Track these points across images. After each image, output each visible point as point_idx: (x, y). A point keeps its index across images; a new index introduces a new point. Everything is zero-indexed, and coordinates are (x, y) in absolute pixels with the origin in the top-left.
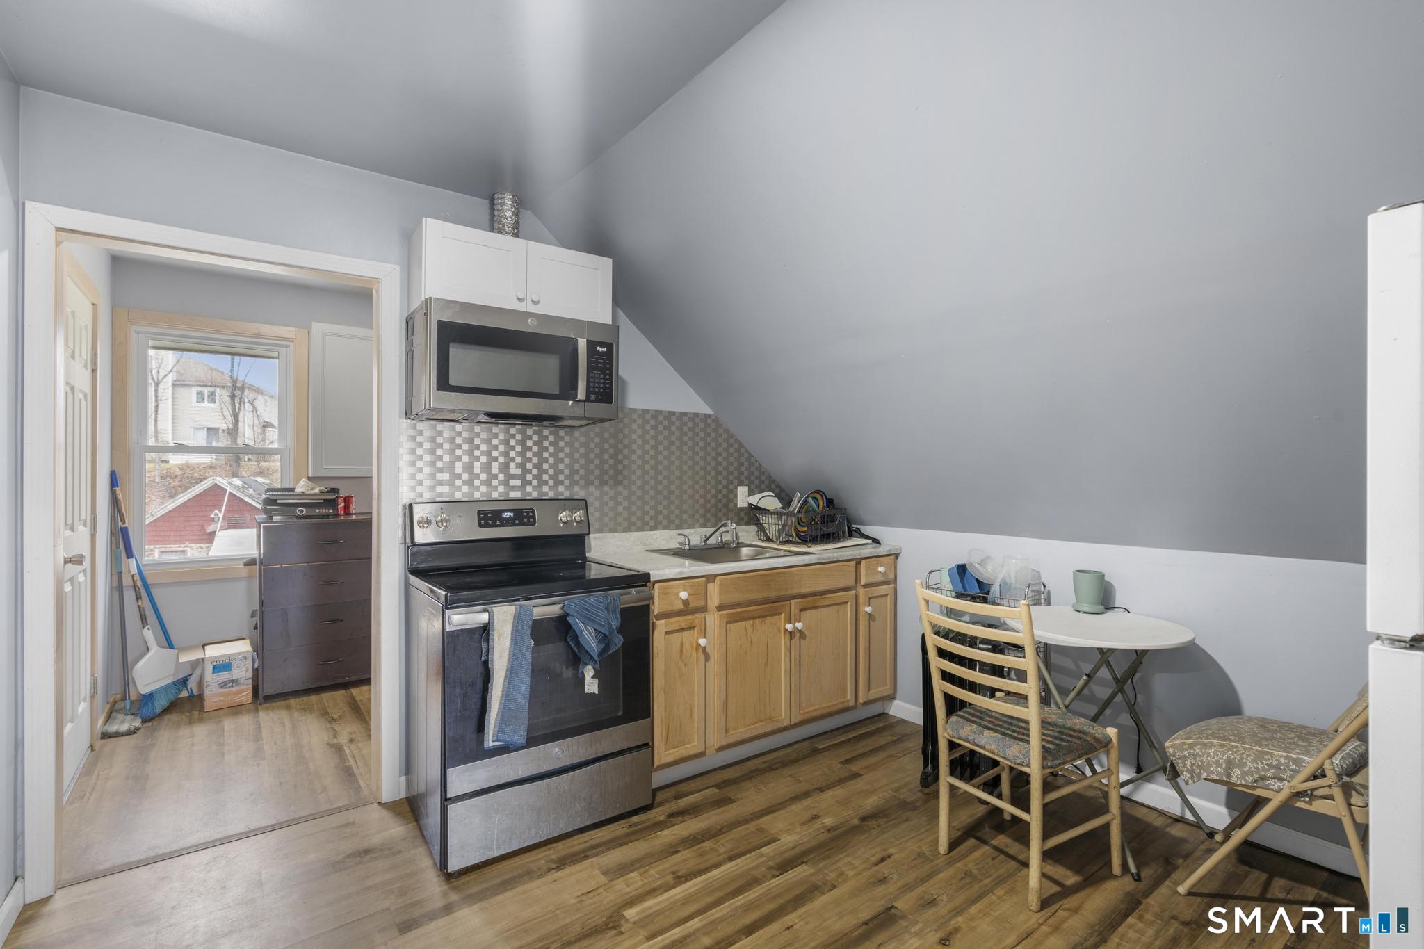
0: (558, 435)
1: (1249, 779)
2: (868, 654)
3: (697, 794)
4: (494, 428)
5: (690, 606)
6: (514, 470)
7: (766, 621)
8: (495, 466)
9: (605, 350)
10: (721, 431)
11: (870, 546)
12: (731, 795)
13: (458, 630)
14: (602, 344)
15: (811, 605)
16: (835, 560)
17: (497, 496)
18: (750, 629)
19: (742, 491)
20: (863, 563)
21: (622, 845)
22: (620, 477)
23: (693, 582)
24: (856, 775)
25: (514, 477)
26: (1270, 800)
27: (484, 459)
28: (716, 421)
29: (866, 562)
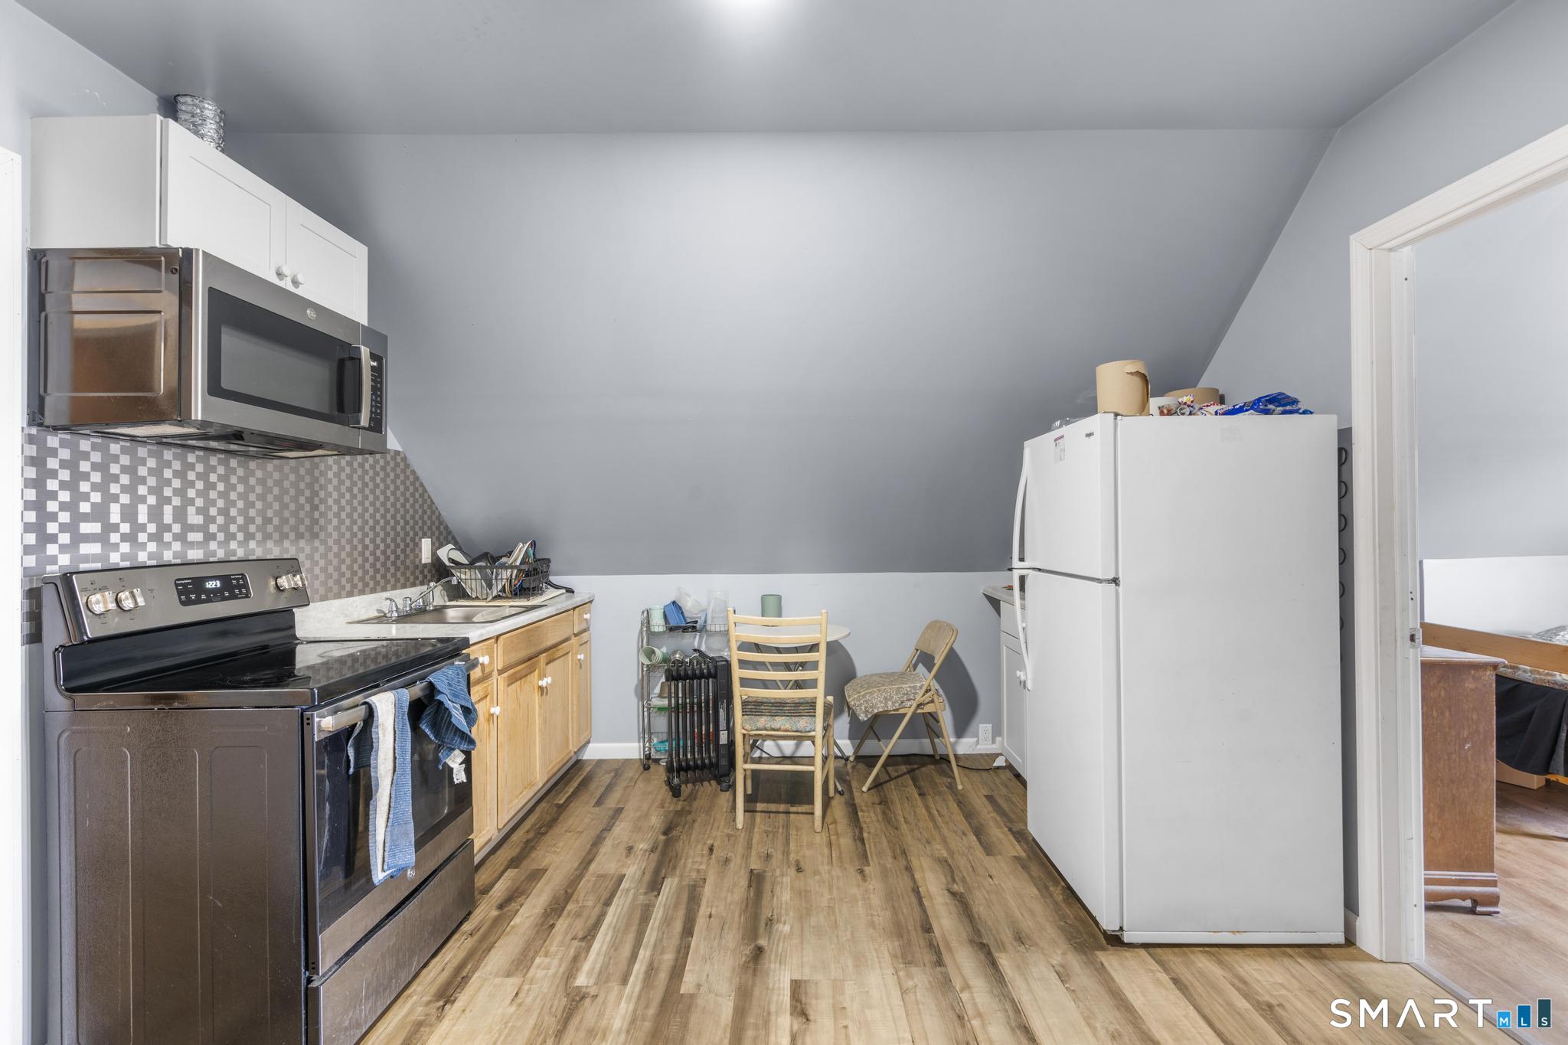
0: (248, 468)
1: (897, 705)
2: (579, 702)
3: (500, 882)
4: (165, 451)
5: (486, 672)
6: (194, 519)
7: (527, 680)
8: (168, 511)
9: (377, 364)
10: (408, 472)
11: (564, 596)
12: (534, 866)
14: (374, 357)
15: (551, 658)
16: (565, 609)
17: (171, 558)
18: (518, 690)
19: (426, 544)
21: (489, 951)
22: (316, 529)
23: (487, 645)
24: (619, 811)
25: (193, 528)
26: (906, 714)
27: (152, 500)
28: (404, 459)
29: (578, 611)
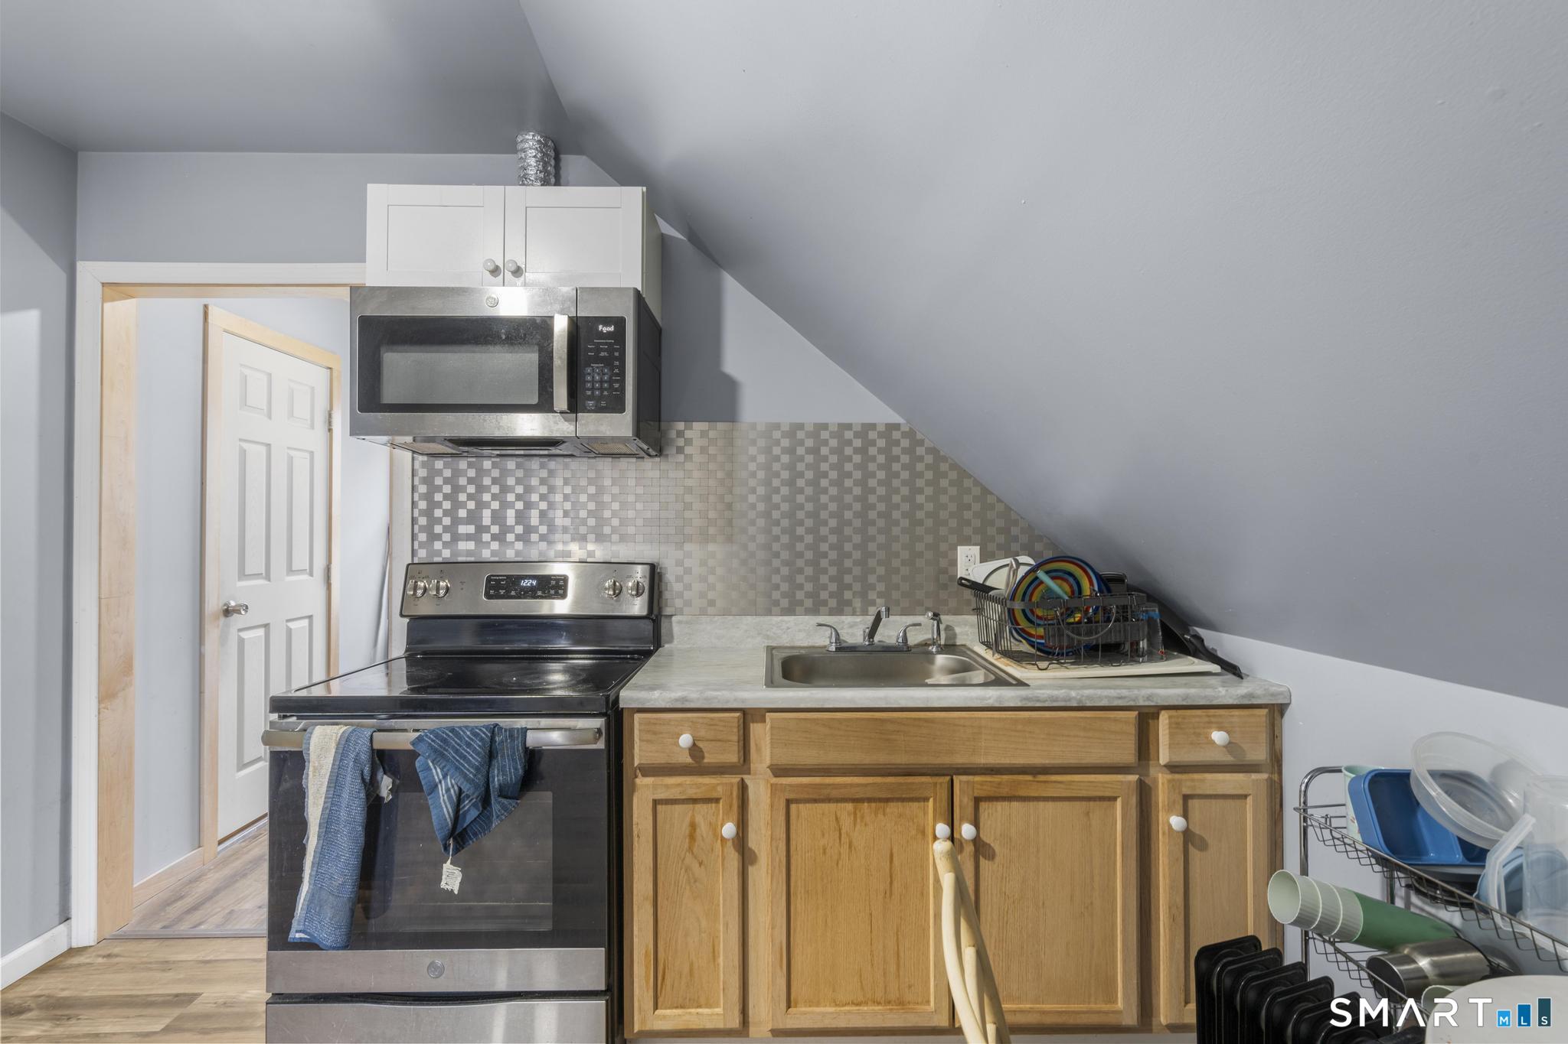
2: (1181, 919)
5: (706, 761)
7: (888, 810)
9: (612, 329)
11: (1209, 680)
13: (286, 752)
14: (606, 321)
15: (1004, 791)
16: (1074, 704)
18: (846, 822)
19: (968, 553)
20: (1164, 718)
23: (712, 719)
29: (1170, 717)
